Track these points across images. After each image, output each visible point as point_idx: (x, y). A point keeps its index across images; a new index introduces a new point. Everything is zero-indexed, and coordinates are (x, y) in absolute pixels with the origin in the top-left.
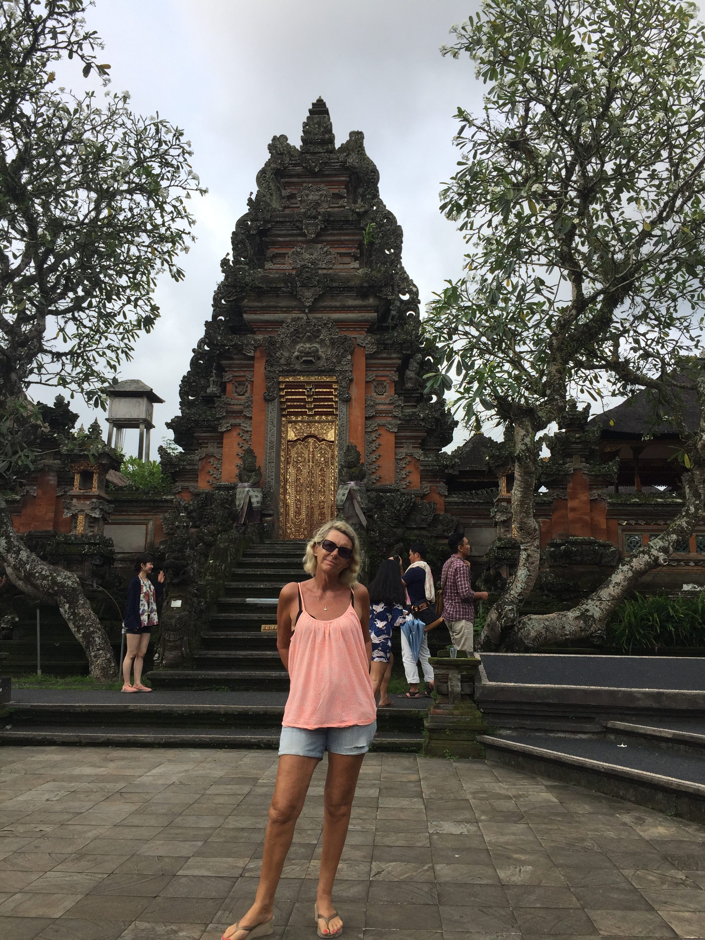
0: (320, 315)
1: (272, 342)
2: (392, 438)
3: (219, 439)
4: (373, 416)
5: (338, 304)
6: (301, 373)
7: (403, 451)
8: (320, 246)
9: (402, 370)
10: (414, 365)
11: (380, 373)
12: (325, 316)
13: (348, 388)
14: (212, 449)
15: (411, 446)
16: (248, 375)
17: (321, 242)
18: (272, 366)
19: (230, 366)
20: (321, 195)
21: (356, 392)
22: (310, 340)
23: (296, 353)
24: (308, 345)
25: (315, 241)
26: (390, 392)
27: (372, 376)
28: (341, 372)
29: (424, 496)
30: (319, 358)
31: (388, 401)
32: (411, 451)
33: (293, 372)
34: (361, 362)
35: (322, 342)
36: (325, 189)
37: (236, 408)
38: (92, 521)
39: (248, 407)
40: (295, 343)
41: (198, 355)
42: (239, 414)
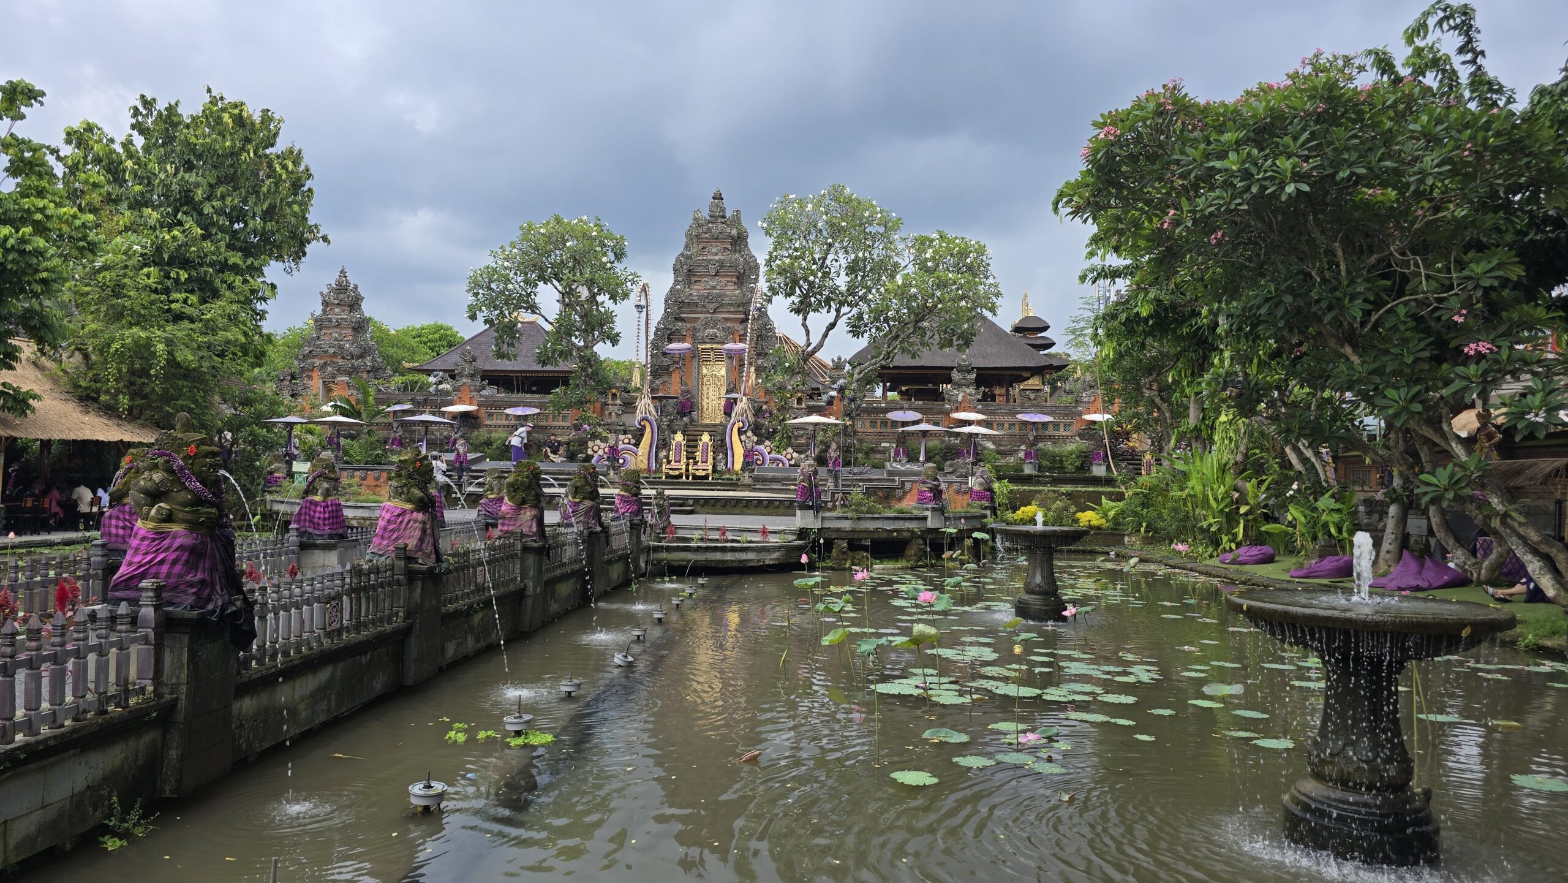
0: (717, 316)
1: (694, 329)
3: (670, 374)
5: (726, 310)
6: (708, 343)
8: (717, 278)
10: (763, 338)
12: (720, 316)
14: (666, 378)
17: (718, 275)
18: (694, 340)
19: (674, 338)
20: (718, 249)
22: (712, 328)
23: (706, 334)
24: (711, 331)
25: (715, 275)
28: (727, 343)
30: (717, 337)
33: (705, 343)
34: (738, 338)
35: (718, 329)
36: (720, 247)
38: (618, 415)
39: (683, 359)
40: (705, 329)
41: (657, 330)
42: (678, 362)
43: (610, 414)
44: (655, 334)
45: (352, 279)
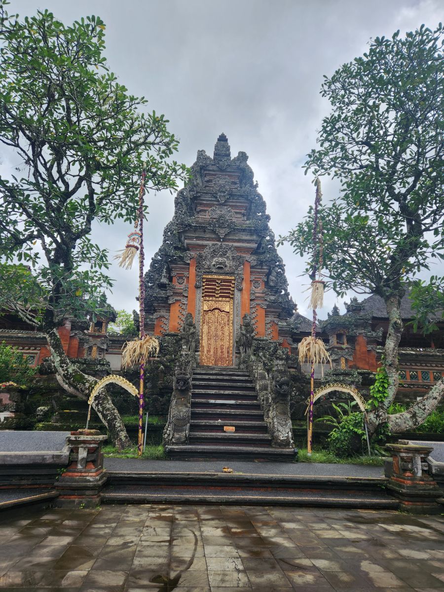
0: (227, 243)
1: (201, 256)
2: (263, 312)
3: (168, 307)
4: (254, 299)
5: (237, 238)
6: (215, 273)
7: (269, 319)
8: (226, 207)
9: (268, 275)
10: (274, 274)
11: (256, 276)
12: (230, 244)
13: (241, 283)
14: (163, 313)
15: (273, 316)
16: (186, 274)
17: (227, 205)
18: (200, 269)
19: (175, 268)
20: (226, 182)
21: (245, 286)
22: (221, 256)
23: (214, 263)
24: (220, 259)
25: (223, 205)
26: (262, 287)
27: (253, 278)
28: (238, 274)
30: (226, 266)
31: (261, 292)
32: (273, 319)
33: (211, 273)
34: (248, 270)
35: (228, 258)
36: (228, 179)
37: (179, 291)
38: (101, 351)
39: (185, 290)
40: (213, 257)
41: (154, 261)
42: (180, 294)
43: (90, 348)
44: (152, 266)
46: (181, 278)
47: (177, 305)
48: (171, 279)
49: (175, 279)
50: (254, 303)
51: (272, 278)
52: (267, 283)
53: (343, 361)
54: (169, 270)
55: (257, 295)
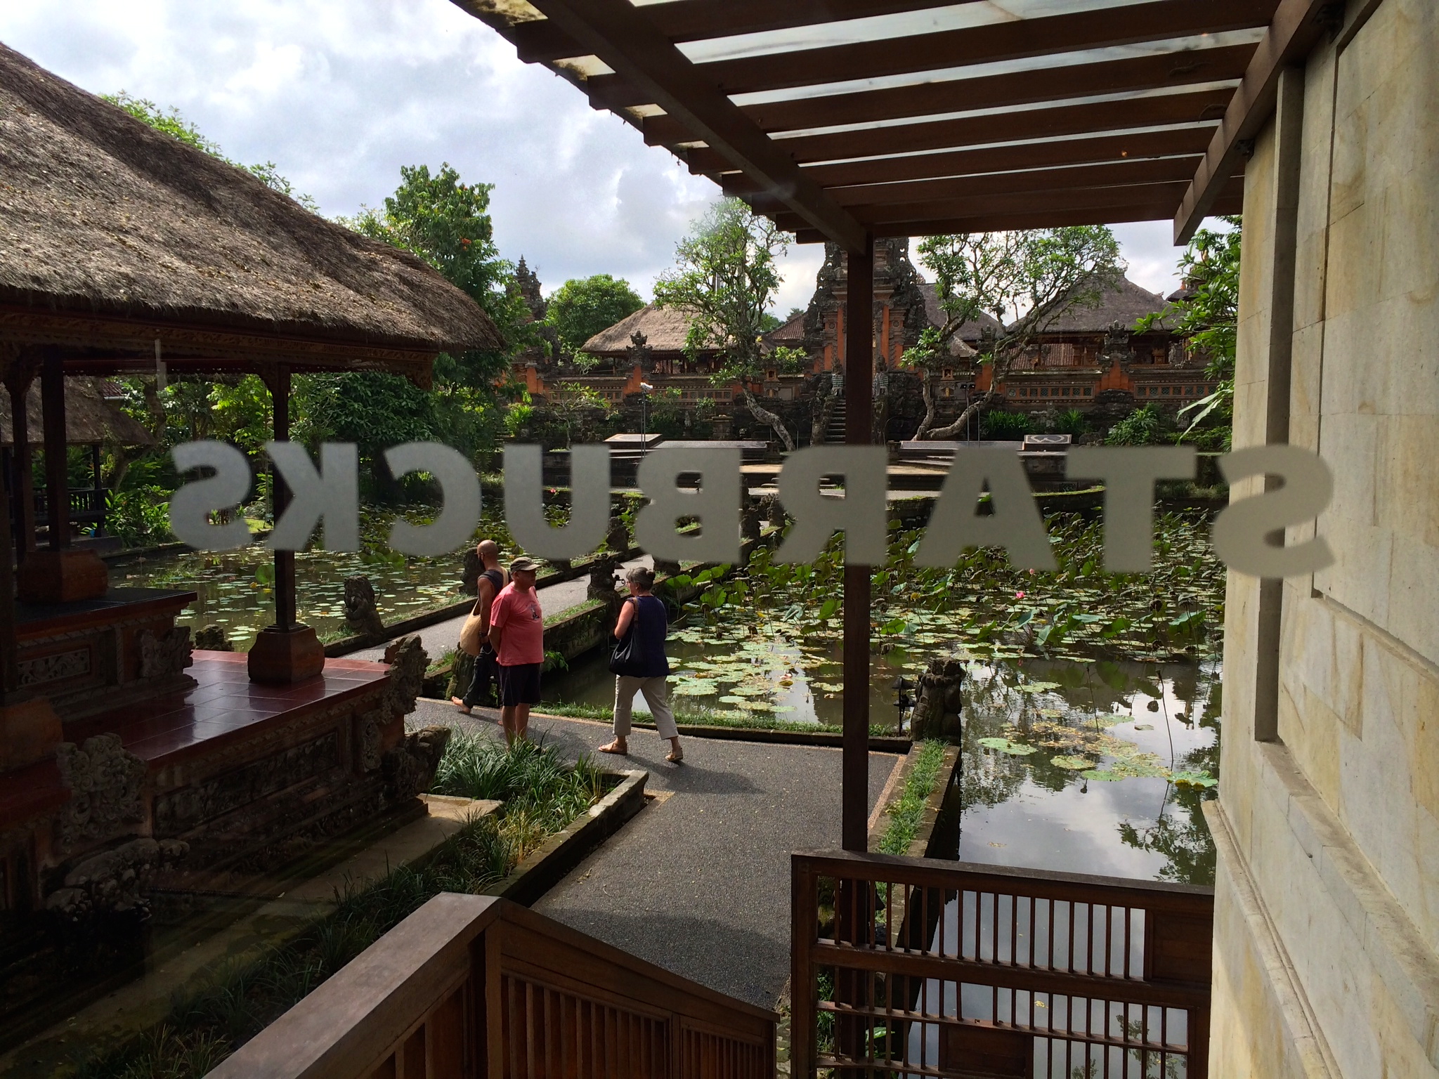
2: (901, 348)
3: (823, 350)
4: (893, 337)
9: (906, 315)
10: (912, 311)
11: (896, 317)
13: (881, 325)
14: (819, 354)
16: (835, 319)
19: (827, 315)
21: (885, 327)
26: (901, 326)
27: (892, 318)
28: (878, 318)
29: (916, 374)
31: (900, 330)
34: (887, 313)
37: (831, 335)
38: (775, 392)
42: (831, 338)
43: (768, 391)
45: (531, 268)
46: (832, 323)
47: (830, 347)
48: (824, 325)
49: (827, 325)
50: (893, 341)
51: (910, 316)
52: (904, 322)
53: (947, 390)
54: (822, 317)
55: (896, 333)
